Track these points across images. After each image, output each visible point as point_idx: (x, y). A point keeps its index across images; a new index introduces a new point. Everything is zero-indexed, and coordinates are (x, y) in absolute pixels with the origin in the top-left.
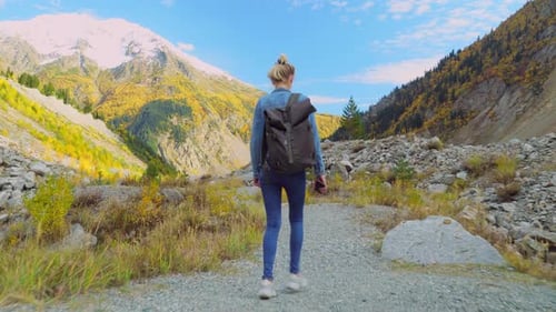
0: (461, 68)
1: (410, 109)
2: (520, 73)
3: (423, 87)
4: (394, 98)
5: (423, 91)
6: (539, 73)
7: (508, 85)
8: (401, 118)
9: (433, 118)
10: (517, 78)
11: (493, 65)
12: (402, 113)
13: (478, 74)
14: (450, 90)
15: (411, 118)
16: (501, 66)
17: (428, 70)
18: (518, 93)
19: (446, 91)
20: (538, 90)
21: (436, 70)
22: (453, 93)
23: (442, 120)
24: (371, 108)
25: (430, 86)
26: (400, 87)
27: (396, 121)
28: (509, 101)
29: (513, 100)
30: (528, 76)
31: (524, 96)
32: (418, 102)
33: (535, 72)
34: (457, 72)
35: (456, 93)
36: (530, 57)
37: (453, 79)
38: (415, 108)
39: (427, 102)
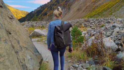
0: (55, 2)
1: (44, 11)
2: (66, 5)
3: (47, 6)
4: (40, 8)
5: (47, 7)
6: (70, 5)
7: (64, 7)
8: (42, 13)
9: (49, 13)
10: (66, 6)
11: (61, 2)
12: (42, 12)
13: (58, 4)
14: (53, 7)
15: (44, 13)
16: (63, 3)
17: (48, 2)
18: (66, 9)
19: (52, 7)
20: (69, 9)
21: (50, 2)
22: (53, 8)
23: (51, 14)
24: (35, 10)
25: (48, 6)
26: (42, 5)
27: (41, 13)
28: (64, 11)
29: (65, 11)
30: (68, 5)
31: (67, 10)
32: (46, 9)
33: (69, 5)
34: (54, 3)
35: (54, 8)
36: (68, 1)
37: (53, 5)
38: (45, 11)
39: (48, 10)
